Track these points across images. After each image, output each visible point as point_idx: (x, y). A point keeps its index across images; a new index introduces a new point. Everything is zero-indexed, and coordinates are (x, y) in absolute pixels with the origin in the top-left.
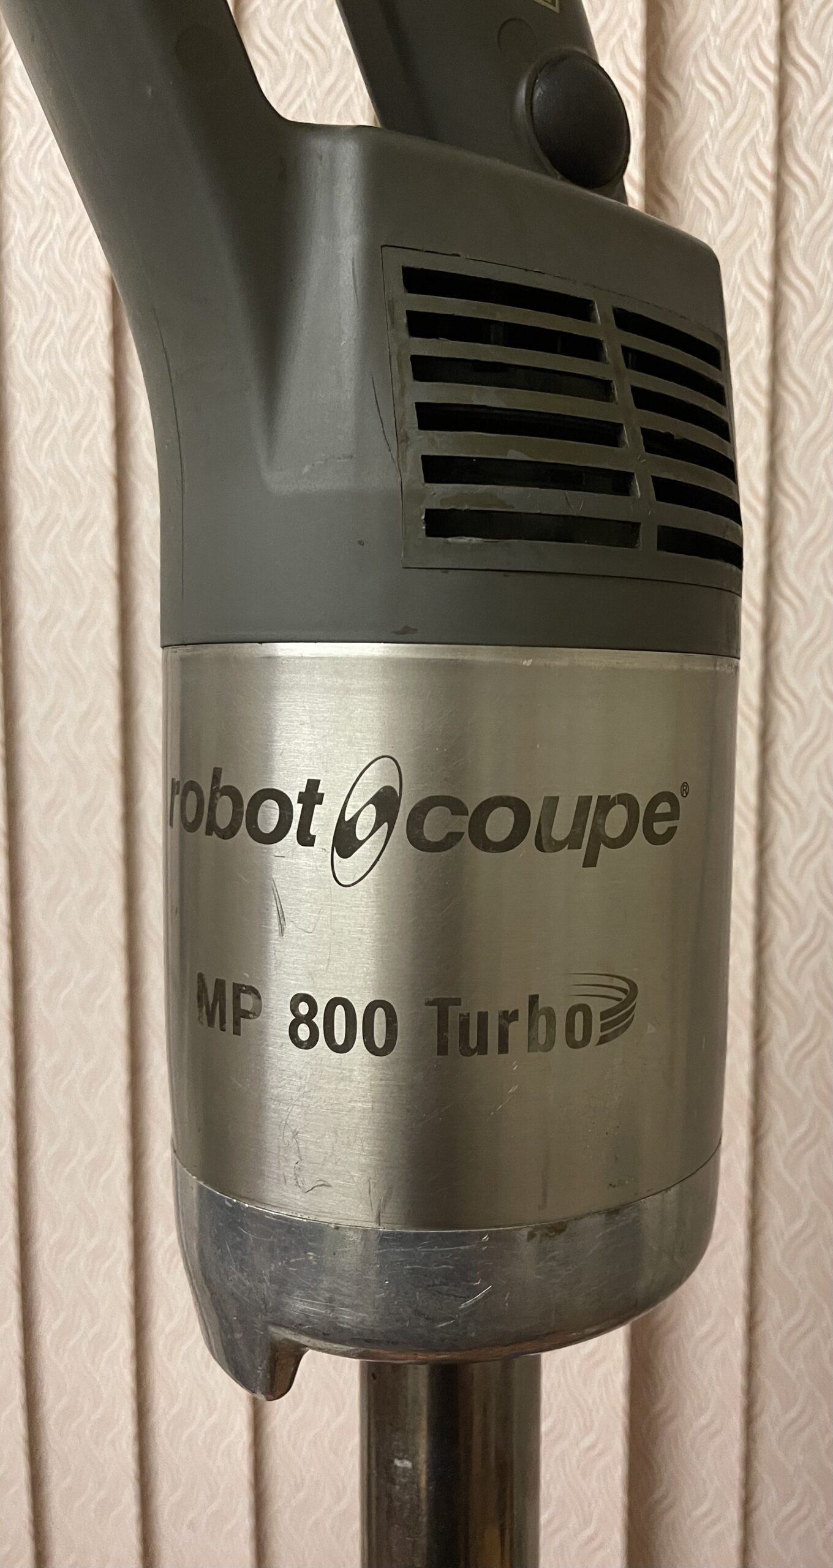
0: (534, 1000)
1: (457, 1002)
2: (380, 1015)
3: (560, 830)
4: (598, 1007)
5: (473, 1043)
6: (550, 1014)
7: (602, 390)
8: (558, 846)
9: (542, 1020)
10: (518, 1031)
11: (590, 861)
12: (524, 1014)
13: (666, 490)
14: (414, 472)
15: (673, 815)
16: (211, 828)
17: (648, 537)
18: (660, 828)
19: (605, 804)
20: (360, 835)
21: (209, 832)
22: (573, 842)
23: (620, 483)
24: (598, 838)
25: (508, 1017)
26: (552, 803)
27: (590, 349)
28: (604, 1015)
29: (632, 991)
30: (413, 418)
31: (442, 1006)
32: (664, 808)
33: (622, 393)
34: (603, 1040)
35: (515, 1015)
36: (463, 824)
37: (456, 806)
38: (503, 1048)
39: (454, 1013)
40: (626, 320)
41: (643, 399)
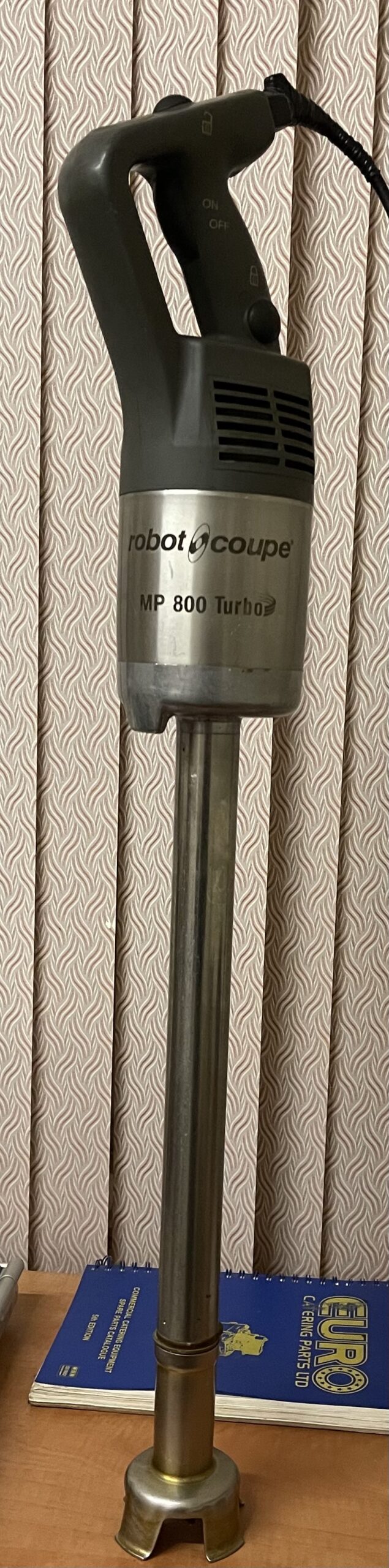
0: (245, 599)
1: (224, 598)
2: (201, 601)
3: (255, 548)
4: (264, 604)
5: (228, 610)
6: (250, 603)
7: (269, 418)
8: (254, 553)
9: (248, 606)
10: (241, 607)
11: (263, 559)
12: (243, 603)
13: (288, 449)
14: (216, 441)
15: (289, 549)
16: (149, 547)
17: (282, 462)
18: (284, 553)
19: (268, 542)
20: (197, 547)
21: (147, 549)
22: (258, 553)
23: (274, 446)
24: (265, 553)
25: (238, 603)
26: (252, 541)
27: (266, 405)
28: (266, 607)
29: (274, 602)
30: (216, 426)
31: (219, 598)
32: (285, 547)
33: (276, 419)
34: (265, 615)
35: (240, 603)
36: (227, 545)
37: (225, 540)
38: (237, 612)
39: (223, 601)
40: (278, 395)
41: (283, 420)
